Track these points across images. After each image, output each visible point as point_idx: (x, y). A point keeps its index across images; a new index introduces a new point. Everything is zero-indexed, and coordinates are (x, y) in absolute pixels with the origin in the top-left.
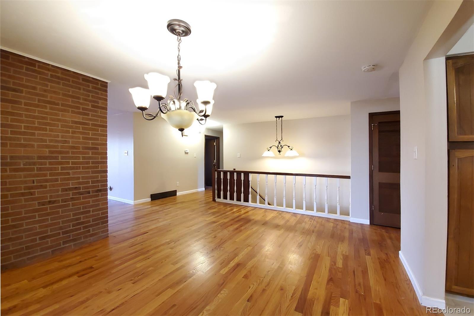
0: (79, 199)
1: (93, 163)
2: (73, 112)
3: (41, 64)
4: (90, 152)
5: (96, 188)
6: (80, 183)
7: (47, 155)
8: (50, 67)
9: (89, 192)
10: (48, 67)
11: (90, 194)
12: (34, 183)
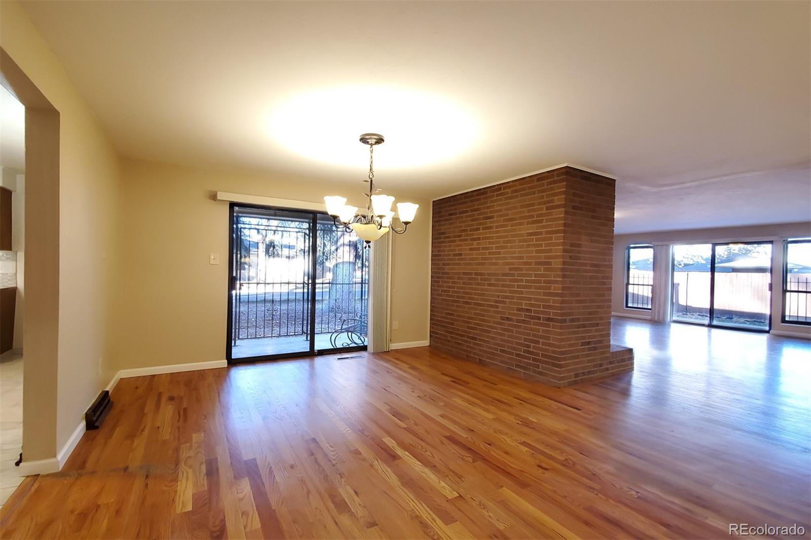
0: (529, 323)
1: (545, 282)
2: (528, 223)
3: (505, 185)
4: (542, 267)
5: (547, 315)
6: (531, 305)
7: (508, 272)
8: (511, 184)
9: (539, 318)
10: (509, 185)
11: (540, 320)
12: (499, 298)
